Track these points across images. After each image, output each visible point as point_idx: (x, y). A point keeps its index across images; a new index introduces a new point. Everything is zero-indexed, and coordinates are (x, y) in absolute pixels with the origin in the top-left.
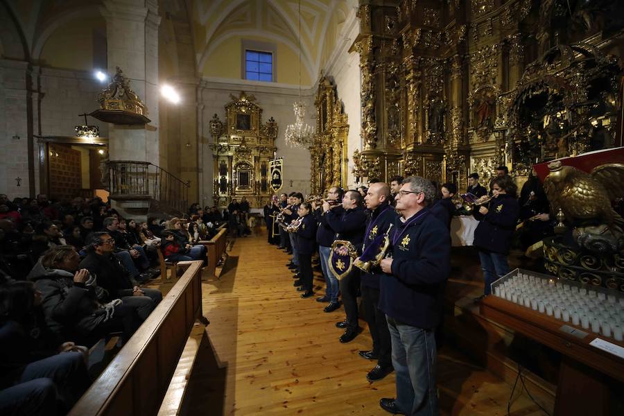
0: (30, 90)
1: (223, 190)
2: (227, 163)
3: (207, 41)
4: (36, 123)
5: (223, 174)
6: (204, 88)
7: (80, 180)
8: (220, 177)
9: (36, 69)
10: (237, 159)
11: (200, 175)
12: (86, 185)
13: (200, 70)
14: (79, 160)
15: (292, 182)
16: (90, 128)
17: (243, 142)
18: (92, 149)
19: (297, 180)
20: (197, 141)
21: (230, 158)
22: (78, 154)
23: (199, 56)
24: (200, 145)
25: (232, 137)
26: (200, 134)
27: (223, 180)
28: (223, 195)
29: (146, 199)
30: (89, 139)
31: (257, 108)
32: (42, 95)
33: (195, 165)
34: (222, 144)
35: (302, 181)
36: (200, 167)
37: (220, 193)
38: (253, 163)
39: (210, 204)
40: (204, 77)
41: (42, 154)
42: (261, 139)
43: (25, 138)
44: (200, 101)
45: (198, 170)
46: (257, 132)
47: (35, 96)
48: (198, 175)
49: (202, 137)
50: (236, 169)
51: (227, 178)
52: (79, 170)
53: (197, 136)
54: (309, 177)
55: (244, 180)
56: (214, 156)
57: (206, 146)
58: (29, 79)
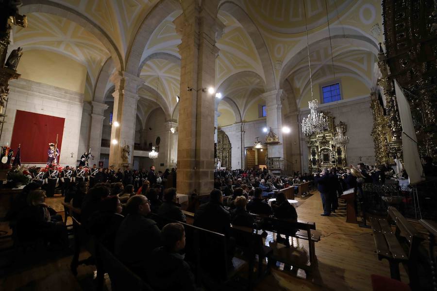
0: (242, 131)
1: (314, 164)
2: (315, 149)
3: (301, 93)
4: (243, 143)
5: (314, 155)
6: (301, 115)
7: (255, 162)
8: (312, 157)
9: (243, 124)
10: (321, 147)
11: (302, 157)
12: (256, 164)
13: (299, 106)
14: (255, 154)
15: (361, 157)
16: (259, 142)
17: (324, 137)
18: (259, 150)
19: (365, 157)
20: (299, 140)
21: (317, 147)
22: (254, 151)
23: (297, 101)
24: (301, 142)
25: (317, 136)
26: (300, 137)
27: (314, 159)
28: (314, 167)
29: (279, 170)
30: (259, 146)
31: (331, 117)
32: (244, 132)
33: (299, 152)
34: (312, 140)
35: (369, 157)
36: (301, 153)
37: (313, 166)
38: (331, 148)
39: (307, 171)
40: (301, 109)
41: (245, 153)
42: (335, 134)
43: (240, 148)
44: (299, 121)
45: (300, 155)
46: (333, 131)
47: (243, 132)
48: (300, 157)
49: (302, 139)
50: (321, 153)
51: (316, 157)
52: (255, 158)
53: (299, 138)
54: (375, 154)
55: (326, 158)
56: (308, 147)
57: (304, 142)
58: (241, 127)
